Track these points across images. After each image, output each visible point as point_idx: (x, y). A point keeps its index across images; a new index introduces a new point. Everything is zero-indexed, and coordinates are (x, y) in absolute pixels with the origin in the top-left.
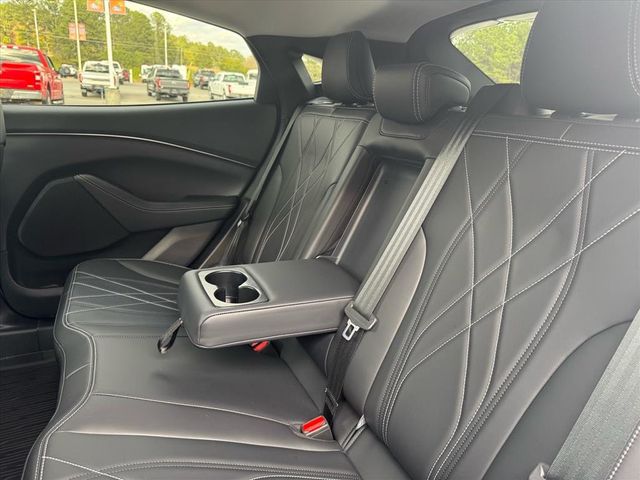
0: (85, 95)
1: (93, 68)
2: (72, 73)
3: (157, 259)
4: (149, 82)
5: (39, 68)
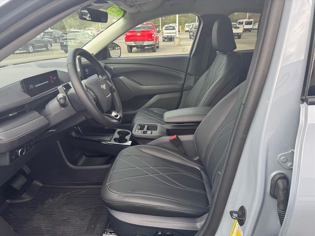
1: (167, 28)
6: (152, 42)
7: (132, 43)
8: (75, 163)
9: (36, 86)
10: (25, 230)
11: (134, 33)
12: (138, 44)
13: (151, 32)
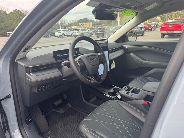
6: (181, 31)
7: (165, 32)
8: (88, 100)
9: (61, 55)
10: (52, 127)
11: (168, 26)
12: (169, 33)
13: (181, 24)
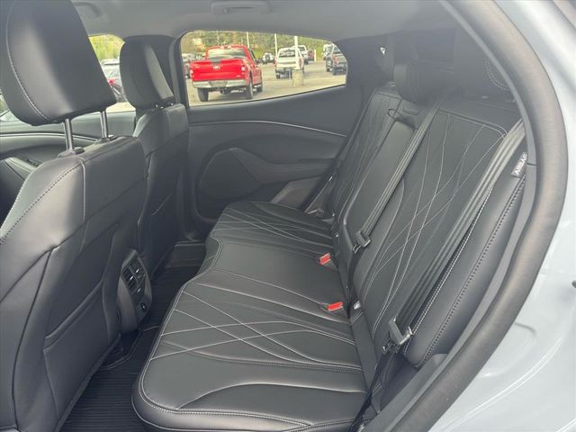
0: (278, 77)
1: (284, 54)
2: (271, 59)
3: (279, 203)
4: (329, 59)
5: (244, 60)
11: (208, 66)
13: (238, 62)
